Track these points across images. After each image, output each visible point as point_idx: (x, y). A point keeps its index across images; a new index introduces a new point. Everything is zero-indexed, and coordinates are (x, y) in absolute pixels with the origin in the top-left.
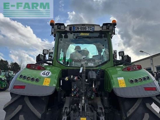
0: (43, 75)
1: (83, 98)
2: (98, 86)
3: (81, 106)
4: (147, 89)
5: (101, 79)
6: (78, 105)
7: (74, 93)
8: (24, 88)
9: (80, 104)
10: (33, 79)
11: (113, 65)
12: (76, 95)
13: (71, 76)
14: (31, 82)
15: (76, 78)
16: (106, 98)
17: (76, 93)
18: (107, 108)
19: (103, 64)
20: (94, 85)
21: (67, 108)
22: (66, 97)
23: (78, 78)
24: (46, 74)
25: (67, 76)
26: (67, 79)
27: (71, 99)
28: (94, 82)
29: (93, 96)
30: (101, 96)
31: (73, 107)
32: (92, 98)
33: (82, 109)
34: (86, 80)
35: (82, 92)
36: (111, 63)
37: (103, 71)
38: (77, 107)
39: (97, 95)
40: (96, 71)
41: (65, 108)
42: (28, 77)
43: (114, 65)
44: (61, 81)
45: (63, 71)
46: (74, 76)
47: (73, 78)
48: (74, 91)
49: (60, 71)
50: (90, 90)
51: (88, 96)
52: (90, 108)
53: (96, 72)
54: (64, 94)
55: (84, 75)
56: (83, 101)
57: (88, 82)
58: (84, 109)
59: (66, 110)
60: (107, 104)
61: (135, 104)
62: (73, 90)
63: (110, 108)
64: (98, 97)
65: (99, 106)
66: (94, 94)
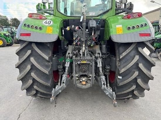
0: (45, 24)
1: (84, 45)
2: (98, 35)
3: (82, 52)
4: (142, 35)
5: (101, 29)
6: (79, 51)
7: (75, 42)
8: (30, 36)
9: (81, 51)
10: (36, 28)
11: (114, 14)
12: (77, 44)
13: (72, 26)
14: (35, 30)
15: (77, 28)
16: (104, 46)
17: (78, 42)
18: (105, 54)
19: (104, 13)
20: (93, 33)
21: (70, 53)
22: (69, 46)
23: (79, 28)
24: (47, 23)
25: (68, 26)
26: (68, 28)
27: (74, 47)
28: (93, 30)
29: (93, 44)
30: (101, 45)
31: (75, 53)
32: (92, 45)
33: (83, 55)
34: (87, 30)
35: (83, 40)
36: (113, 12)
37: (104, 21)
38: (78, 53)
39: (96, 44)
40: (97, 20)
41: (69, 53)
42: (32, 26)
43: (116, 14)
44: (63, 31)
45: (64, 21)
46: (75, 25)
47: (75, 27)
48: (76, 39)
49: (61, 21)
50: (90, 40)
51: (88, 44)
52: (90, 54)
53: (97, 22)
54: (66, 44)
55: (84, 24)
56: (84, 48)
57: (88, 31)
58: (85, 55)
59: (69, 55)
60: (104, 51)
61: (129, 49)
62: (74, 39)
63: (107, 54)
64: (97, 46)
65: (97, 52)
66: (93, 42)
